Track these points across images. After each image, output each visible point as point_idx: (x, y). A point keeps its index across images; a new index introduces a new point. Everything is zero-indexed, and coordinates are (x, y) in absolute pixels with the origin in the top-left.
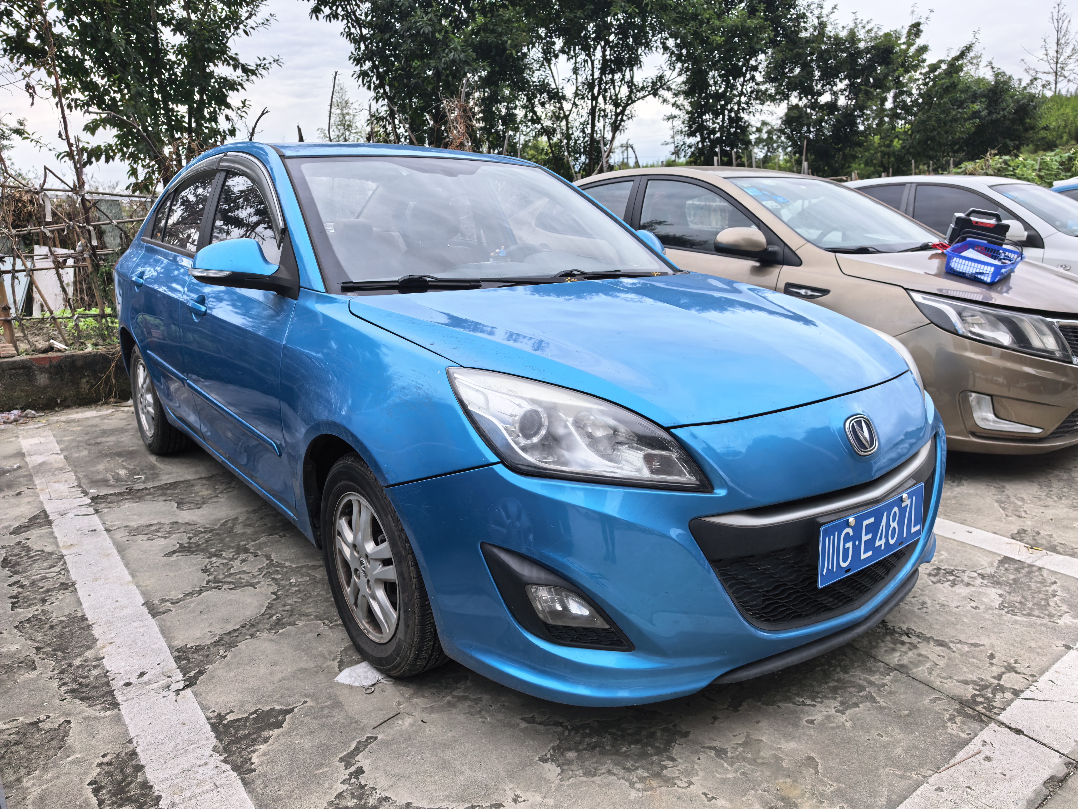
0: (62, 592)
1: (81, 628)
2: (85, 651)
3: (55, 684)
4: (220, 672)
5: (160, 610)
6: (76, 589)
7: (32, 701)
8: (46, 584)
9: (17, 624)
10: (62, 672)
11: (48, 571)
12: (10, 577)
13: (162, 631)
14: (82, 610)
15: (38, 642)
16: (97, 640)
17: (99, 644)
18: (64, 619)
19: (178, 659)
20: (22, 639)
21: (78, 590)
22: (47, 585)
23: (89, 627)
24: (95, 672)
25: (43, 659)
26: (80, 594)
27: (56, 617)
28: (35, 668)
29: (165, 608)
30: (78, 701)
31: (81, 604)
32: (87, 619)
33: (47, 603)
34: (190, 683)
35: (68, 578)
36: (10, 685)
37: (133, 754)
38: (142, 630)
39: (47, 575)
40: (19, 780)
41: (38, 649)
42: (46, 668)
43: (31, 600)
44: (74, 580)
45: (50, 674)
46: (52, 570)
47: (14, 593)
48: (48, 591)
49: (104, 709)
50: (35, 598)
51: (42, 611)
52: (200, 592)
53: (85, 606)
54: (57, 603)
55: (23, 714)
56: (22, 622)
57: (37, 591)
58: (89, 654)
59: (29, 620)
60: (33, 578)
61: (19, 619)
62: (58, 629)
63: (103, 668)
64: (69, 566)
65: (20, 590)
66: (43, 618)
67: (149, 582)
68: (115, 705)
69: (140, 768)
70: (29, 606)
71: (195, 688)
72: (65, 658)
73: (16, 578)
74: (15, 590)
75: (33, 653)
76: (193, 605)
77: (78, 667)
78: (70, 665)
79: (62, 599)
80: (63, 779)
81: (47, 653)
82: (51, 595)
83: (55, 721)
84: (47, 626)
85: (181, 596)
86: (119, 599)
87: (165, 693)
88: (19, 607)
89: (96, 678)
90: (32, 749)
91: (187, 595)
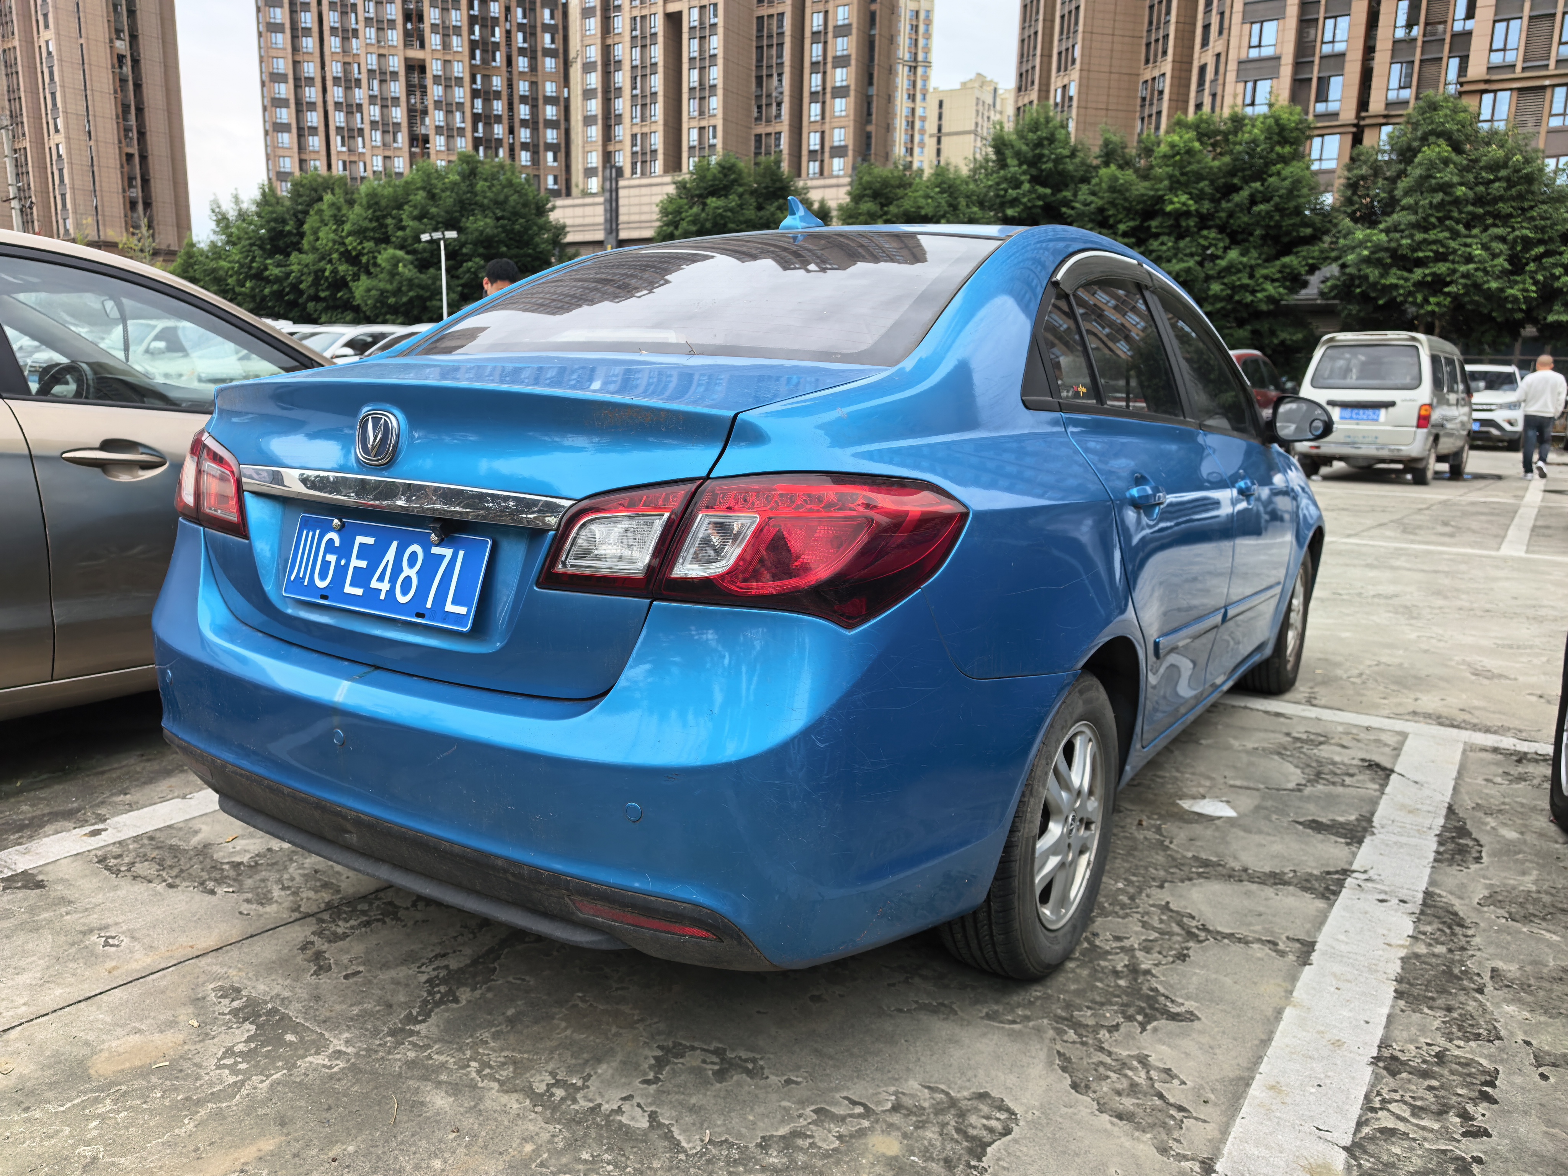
0: (1404, 1058)
1: (1411, 985)
2: (1425, 956)
3: (1477, 941)
4: (1314, 864)
5: (1298, 945)
6: (1380, 1047)
7: (1509, 938)
8: (1421, 1092)
9: (1496, 1042)
10: (1463, 949)
11: (1401, 1126)
12: (1478, 1161)
13: (1322, 923)
14: (1393, 1007)
15: (1476, 1000)
16: (1402, 959)
17: (1403, 953)
18: (1426, 1010)
19: (1336, 893)
20: (1496, 1015)
21: (1377, 1042)
22: (1418, 1087)
23: (1399, 980)
24: (1429, 929)
25: (1478, 975)
26: (1378, 1033)
27: (1435, 1020)
28: (1493, 970)
29: (1290, 944)
30: (1461, 914)
31: (1389, 1016)
32: (1396, 991)
33: (1438, 1049)
34: (1346, 872)
35: (1377, 1078)
36: (1528, 968)
37: (1435, 860)
38: (1342, 937)
39: (1407, 1115)
40: (1539, 892)
41: (1480, 991)
42: (1480, 963)
43: (1460, 1074)
44: (1370, 1069)
45: (1478, 953)
46: (1390, 1123)
47: (1482, 1108)
48: (1425, 1075)
49: (1440, 896)
50: (1452, 1072)
51: (1451, 1041)
52: (1231, 936)
53: (1386, 1011)
54: (1423, 1040)
55: (1521, 932)
56: (1490, 1041)
57: (1442, 1087)
58: (1422, 949)
59: (1477, 1037)
60: (1436, 1126)
61: (1492, 1049)
62: (1440, 1002)
63: (1415, 928)
64: (1355, 1110)
65: (1470, 1108)
66: (1455, 1029)
67: (1271, 988)
68: (1428, 894)
69: (1438, 852)
70: (1467, 1065)
71: (1346, 867)
72: (1453, 962)
73: (1470, 1148)
74: (1480, 1111)
75: (1489, 989)
76: (1258, 928)
77: (1443, 944)
78: (1450, 951)
79: (1412, 1041)
80: (1503, 874)
81: (1471, 980)
82: (1424, 1061)
83: (1490, 912)
84: (1455, 1015)
85: (1256, 946)
86: (1333, 989)
87: (1375, 877)
88: (1485, 1072)
89: (1430, 923)
90: (1521, 905)
91: (1247, 943)
